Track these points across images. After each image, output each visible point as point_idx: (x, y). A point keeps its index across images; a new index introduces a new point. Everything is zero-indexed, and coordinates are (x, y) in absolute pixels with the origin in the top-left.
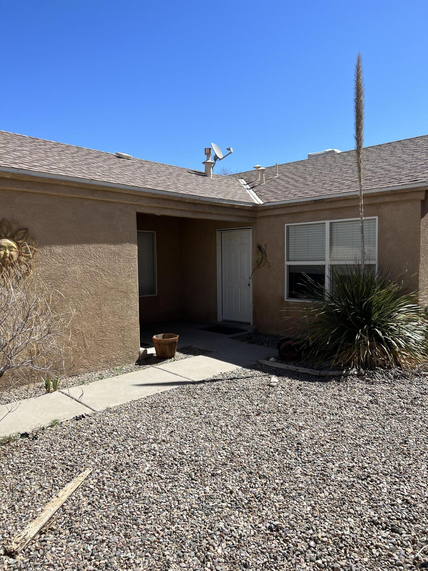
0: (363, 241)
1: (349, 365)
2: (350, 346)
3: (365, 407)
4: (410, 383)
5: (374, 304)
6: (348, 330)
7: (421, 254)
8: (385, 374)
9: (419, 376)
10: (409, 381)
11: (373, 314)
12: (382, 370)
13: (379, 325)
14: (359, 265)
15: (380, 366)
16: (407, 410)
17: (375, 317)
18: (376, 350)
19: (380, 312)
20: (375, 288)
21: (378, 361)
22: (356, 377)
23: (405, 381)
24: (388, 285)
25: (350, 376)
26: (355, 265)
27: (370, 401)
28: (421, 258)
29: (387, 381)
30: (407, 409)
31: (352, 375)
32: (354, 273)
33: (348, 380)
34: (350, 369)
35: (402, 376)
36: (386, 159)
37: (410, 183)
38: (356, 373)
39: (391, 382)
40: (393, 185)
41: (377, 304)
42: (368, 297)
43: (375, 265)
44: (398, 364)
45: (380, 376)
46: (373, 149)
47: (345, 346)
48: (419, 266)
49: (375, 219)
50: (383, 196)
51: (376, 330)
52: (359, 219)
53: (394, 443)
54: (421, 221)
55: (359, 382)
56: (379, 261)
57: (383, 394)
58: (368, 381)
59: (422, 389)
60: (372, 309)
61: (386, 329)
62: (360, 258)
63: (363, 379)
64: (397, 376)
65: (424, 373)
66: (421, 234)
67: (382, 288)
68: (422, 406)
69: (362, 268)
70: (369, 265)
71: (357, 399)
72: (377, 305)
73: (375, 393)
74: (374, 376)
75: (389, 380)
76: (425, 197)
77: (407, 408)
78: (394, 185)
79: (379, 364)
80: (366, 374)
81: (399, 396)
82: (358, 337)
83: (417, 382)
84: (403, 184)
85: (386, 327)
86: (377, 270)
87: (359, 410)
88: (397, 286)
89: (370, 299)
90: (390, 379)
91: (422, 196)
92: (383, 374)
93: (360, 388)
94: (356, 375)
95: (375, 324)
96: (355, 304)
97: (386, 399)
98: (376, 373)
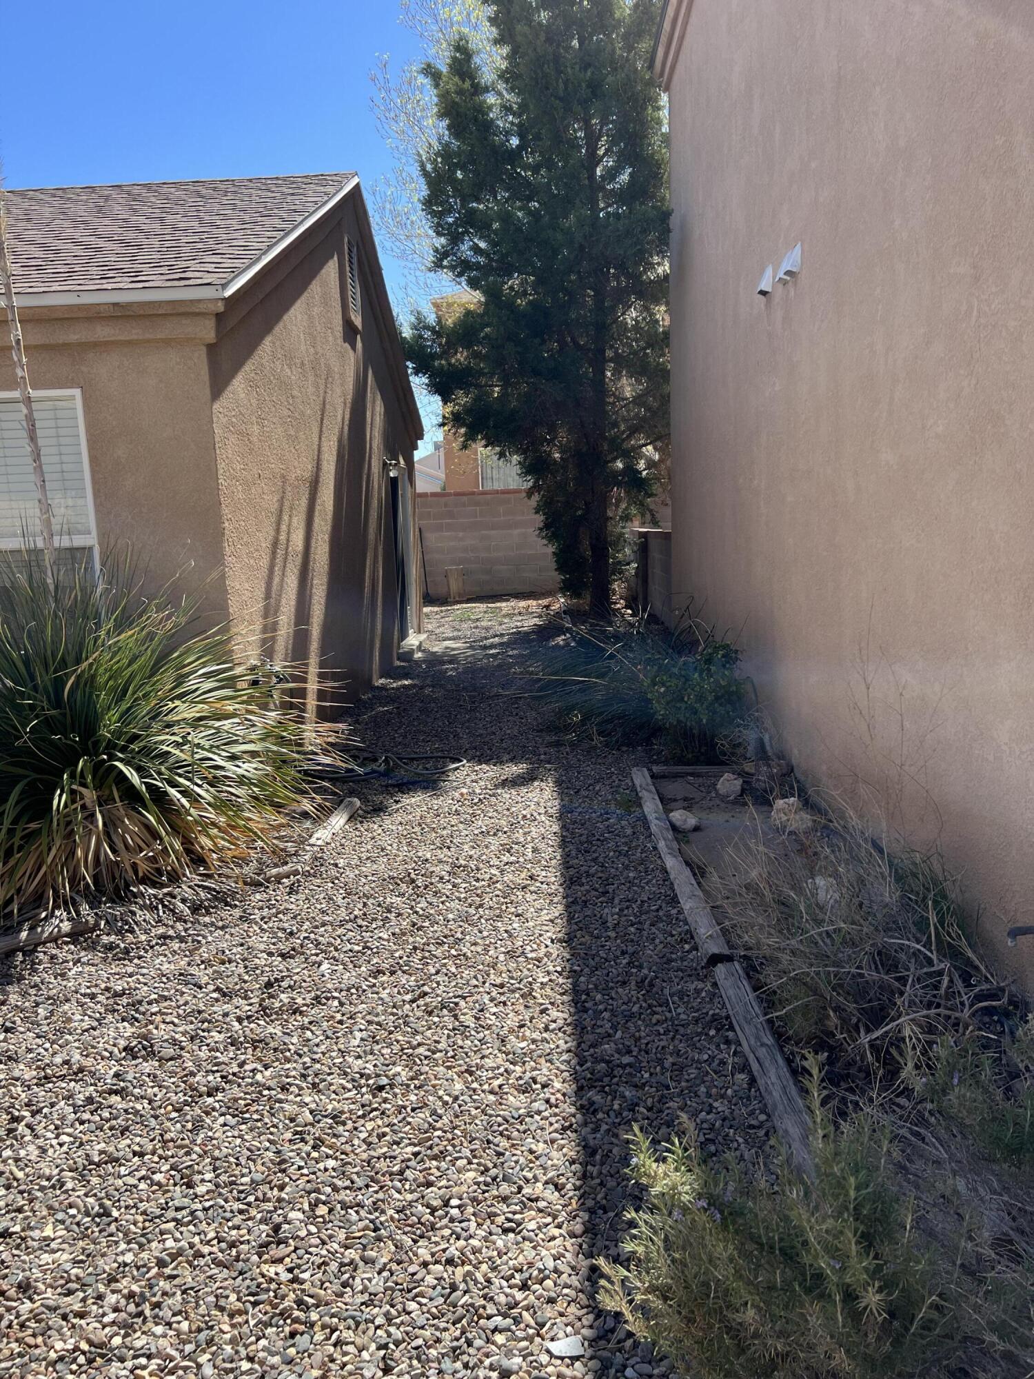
0: (40, 466)
1: (38, 900)
2: (37, 833)
3: (111, 1092)
4: (241, 917)
5: (101, 680)
6: (25, 781)
7: (225, 511)
8: (164, 906)
9: (261, 885)
10: (237, 913)
11: (103, 715)
12: (151, 891)
13: (123, 749)
14: (37, 552)
15: (144, 880)
16: (255, 1048)
17: (110, 724)
18: (126, 830)
19: (124, 706)
20: (98, 626)
21: (134, 867)
22: (67, 943)
23: (225, 913)
24: (140, 616)
25: (44, 943)
26: (20, 551)
27: (125, 1049)
28: (226, 524)
29: (171, 933)
30: (255, 1043)
31: (55, 940)
32: (22, 578)
33: (40, 963)
34: (43, 915)
35: (216, 898)
36: (84, 222)
37: (169, 284)
38: (66, 926)
39: (186, 930)
40: (114, 286)
41: (110, 678)
42: (78, 661)
43: (91, 549)
44: (198, 860)
45: (148, 917)
46: (42, 196)
47: (19, 834)
48: (222, 548)
49: (73, 398)
50: (89, 319)
51: (117, 763)
52: (16, 394)
53: (237, 1259)
54: (214, 411)
55: (79, 961)
56: (103, 535)
57: (166, 999)
58: (110, 947)
59: (280, 934)
60: (98, 696)
61: (147, 756)
62: (38, 529)
63: (92, 946)
64: (202, 901)
65: (274, 871)
66: (218, 452)
67: (120, 627)
68: (294, 1013)
69: (48, 559)
70: (72, 550)
71: (76, 1057)
72: (111, 683)
73: (140, 1002)
74: (127, 923)
75: (179, 926)
76: (217, 336)
77: (254, 1041)
78: (120, 285)
79: (141, 874)
80: (103, 923)
81: (218, 989)
82: (59, 800)
83: (261, 908)
84: (146, 285)
85: (147, 751)
86: (98, 566)
87: (86, 1116)
88: (169, 617)
89: (85, 665)
90: (179, 919)
91: (207, 331)
92: (157, 908)
93: (84, 995)
94: (66, 936)
95: (111, 747)
96: (35, 688)
97: (179, 1016)
98: (134, 913)
